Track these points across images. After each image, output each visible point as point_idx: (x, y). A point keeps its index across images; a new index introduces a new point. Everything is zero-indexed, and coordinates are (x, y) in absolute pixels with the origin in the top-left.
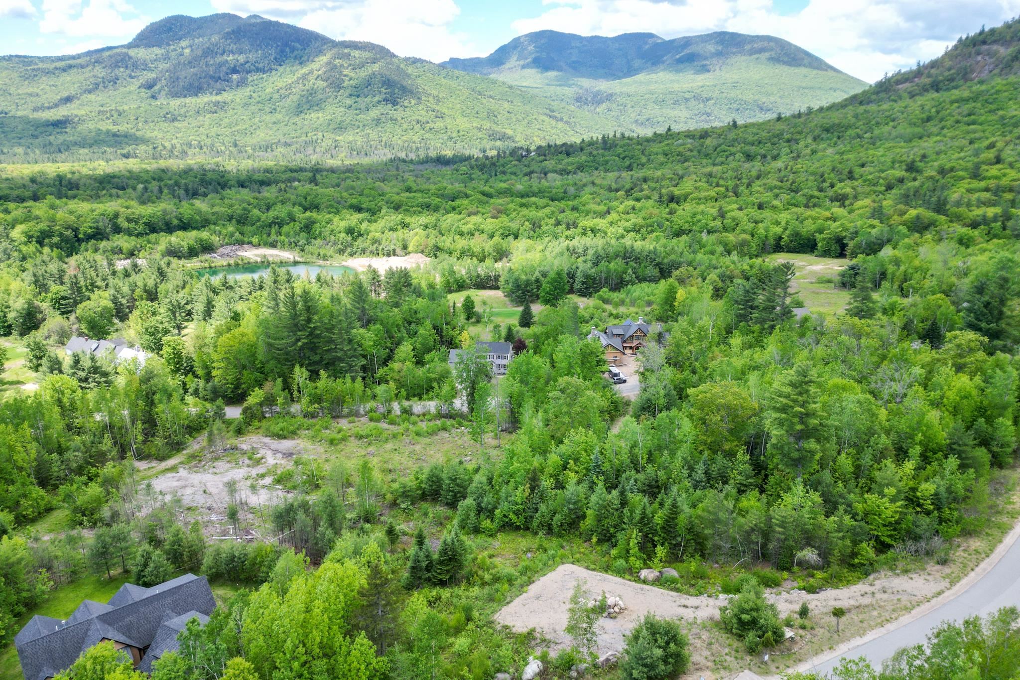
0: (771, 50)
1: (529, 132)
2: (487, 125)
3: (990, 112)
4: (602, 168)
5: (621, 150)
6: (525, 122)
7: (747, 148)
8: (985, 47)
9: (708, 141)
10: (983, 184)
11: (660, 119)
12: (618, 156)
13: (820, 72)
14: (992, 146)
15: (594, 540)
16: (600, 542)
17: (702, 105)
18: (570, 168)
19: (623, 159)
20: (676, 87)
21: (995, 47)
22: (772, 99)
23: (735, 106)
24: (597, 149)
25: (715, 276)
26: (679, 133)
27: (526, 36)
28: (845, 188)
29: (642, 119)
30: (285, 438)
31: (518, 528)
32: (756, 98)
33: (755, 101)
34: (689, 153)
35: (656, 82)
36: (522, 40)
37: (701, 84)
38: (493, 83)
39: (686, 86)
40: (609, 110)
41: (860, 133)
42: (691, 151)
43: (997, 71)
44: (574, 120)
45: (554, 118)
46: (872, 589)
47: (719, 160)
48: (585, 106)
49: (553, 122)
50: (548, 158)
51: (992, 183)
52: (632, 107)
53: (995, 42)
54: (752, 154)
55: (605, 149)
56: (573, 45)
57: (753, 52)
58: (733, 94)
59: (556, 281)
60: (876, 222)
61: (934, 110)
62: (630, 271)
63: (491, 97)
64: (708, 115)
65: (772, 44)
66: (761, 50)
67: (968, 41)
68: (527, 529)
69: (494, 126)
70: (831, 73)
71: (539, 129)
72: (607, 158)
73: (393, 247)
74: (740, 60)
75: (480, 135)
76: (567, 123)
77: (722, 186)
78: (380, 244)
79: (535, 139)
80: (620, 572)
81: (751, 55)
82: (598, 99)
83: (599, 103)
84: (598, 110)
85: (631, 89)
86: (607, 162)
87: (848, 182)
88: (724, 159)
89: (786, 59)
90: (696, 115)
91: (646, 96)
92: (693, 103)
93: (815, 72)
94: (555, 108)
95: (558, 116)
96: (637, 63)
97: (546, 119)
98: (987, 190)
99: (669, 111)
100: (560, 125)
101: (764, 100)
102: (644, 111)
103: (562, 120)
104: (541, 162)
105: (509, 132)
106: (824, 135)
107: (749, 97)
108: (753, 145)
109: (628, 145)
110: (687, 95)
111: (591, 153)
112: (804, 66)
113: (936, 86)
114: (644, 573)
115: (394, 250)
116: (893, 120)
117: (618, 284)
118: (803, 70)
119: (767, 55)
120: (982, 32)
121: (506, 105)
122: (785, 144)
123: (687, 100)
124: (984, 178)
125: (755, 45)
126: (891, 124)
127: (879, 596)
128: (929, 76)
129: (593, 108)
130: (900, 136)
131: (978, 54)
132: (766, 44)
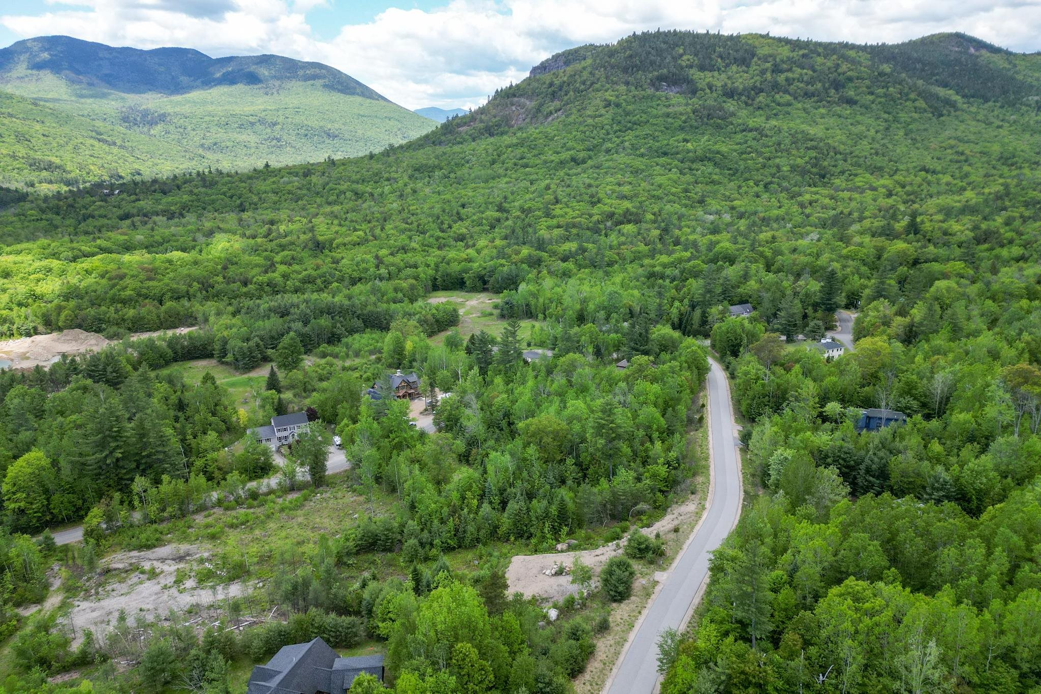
0: (324, 77)
1: (79, 159)
2: (21, 151)
3: (535, 156)
4: (210, 207)
5: (225, 189)
6: (70, 147)
7: (355, 186)
8: (516, 99)
9: (314, 179)
10: (554, 222)
11: (228, 144)
12: (224, 194)
13: (373, 101)
14: (548, 188)
15: (512, 539)
16: (516, 539)
17: (269, 130)
18: (172, 208)
19: (231, 197)
20: (237, 110)
21: (522, 100)
22: (337, 126)
23: (302, 131)
24: (196, 186)
25: (415, 322)
26: (280, 170)
27: (35, 40)
28: (460, 228)
29: (207, 143)
30: (155, 546)
31: (454, 549)
32: (321, 124)
33: (321, 127)
34: (299, 192)
35: (212, 103)
36: (29, 45)
37: (262, 107)
38: (8, 99)
39: (248, 109)
40: (167, 132)
41: (446, 173)
42: (300, 188)
43: (528, 120)
44: (130, 144)
45: (105, 141)
46: (674, 516)
47: (332, 198)
48: (136, 127)
49: (105, 147)
50: (141, 198)
51: (562, 221)
52: (194, 130)
53: (521, 96)
54: (360, 192)
55: (205, 186)
56: (101, 55)
57: (307, 78)
58: (298, 119)
59: (292, 346)
60: (503, 261)
61: (495, 153)
62: (339, 325)
63: (11, 115)
64: (279, 140)
65: (324, 71)
66: (314, 77)
67: (503, 94)
68: (460, 547)
69: (31, 152)
70: (382, 103)
71: (91, 156)
72: (213, 197)
73: (32, 324)
74: (296, 85)
75: (16, 164)
76: (121, 147)
77: (360, 230)
78: (13, 324)
79: (92, 167)
80: (545, 551)
81: (305, 80)
82: (150, 119)
83: (153, 123)
84: (152, 132)
85: (186, 109)
86: (213, 202)
87: (460, 223)
88: (335, 197)
89: (340, 87)
90: (265, 140)
91: (207, 118)
92: (259, 127)
93: (368, 101)
94: (102, 130)
95: (109, 139)
96: (184, 79)
97: (96, 143)
98: (559, 227)
99: (236, 135)
100: (115, 150)
101: (329, 127)
102: (208, 134)
103: (114, 144)
104: (134, 202)
105: (57, 161)
106: (417, 175)
107: (314, 122)
108: (358, 183)
109: (230, 182)
110: (251, 119)
111: (191, 192)
112: (358, 94)
113: (489, 131)
114: (559, 547)
115: (35, 329)
116: (468, 162)
117: (333, 339)
118: (359, 99)
119: (321, 82)
120: (511, 86)
121: (38, 127)
122: (386, 183)
123: (252, 124)
124: (554, 217)
125: (308, 72)
126: (468, 165)
127: (680, 518)
128: (482, 121)
129: (145, 129)
130: (478, 177)
131: (512, 105)
132: (318, 71)
